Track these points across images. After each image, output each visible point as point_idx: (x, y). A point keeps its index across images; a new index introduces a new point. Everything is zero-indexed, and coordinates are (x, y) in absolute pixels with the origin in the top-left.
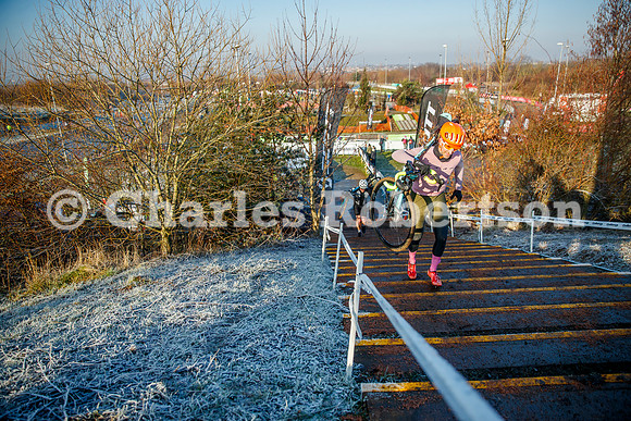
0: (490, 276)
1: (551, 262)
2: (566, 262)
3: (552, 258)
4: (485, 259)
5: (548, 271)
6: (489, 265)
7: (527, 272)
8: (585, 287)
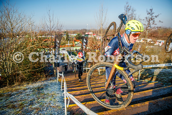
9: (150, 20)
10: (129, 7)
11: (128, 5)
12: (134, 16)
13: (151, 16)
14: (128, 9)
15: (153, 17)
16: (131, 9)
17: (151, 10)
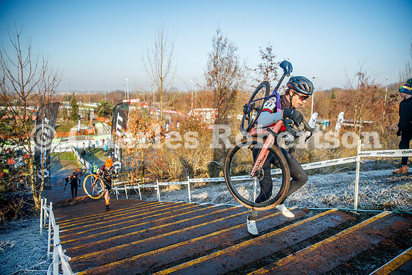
0: (167, 223)
1: (202, 207)
2: (210, 205)
3: (203, 204)
4: (163, 212)
5: (202, 213)
6: (166, 216)
7: (189, 216)
8: (223, 218)
9: (268, 72)
10: (223, 39)
11: (220, 36)
12: (234, 60)
13: (269, 63)
14: (220, 44)
15: (273, 65)
16: (228, 46)
17: (269, 50)
